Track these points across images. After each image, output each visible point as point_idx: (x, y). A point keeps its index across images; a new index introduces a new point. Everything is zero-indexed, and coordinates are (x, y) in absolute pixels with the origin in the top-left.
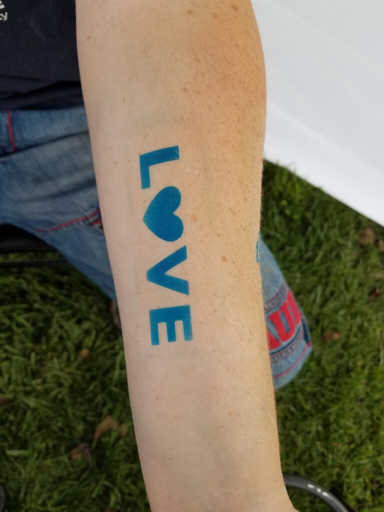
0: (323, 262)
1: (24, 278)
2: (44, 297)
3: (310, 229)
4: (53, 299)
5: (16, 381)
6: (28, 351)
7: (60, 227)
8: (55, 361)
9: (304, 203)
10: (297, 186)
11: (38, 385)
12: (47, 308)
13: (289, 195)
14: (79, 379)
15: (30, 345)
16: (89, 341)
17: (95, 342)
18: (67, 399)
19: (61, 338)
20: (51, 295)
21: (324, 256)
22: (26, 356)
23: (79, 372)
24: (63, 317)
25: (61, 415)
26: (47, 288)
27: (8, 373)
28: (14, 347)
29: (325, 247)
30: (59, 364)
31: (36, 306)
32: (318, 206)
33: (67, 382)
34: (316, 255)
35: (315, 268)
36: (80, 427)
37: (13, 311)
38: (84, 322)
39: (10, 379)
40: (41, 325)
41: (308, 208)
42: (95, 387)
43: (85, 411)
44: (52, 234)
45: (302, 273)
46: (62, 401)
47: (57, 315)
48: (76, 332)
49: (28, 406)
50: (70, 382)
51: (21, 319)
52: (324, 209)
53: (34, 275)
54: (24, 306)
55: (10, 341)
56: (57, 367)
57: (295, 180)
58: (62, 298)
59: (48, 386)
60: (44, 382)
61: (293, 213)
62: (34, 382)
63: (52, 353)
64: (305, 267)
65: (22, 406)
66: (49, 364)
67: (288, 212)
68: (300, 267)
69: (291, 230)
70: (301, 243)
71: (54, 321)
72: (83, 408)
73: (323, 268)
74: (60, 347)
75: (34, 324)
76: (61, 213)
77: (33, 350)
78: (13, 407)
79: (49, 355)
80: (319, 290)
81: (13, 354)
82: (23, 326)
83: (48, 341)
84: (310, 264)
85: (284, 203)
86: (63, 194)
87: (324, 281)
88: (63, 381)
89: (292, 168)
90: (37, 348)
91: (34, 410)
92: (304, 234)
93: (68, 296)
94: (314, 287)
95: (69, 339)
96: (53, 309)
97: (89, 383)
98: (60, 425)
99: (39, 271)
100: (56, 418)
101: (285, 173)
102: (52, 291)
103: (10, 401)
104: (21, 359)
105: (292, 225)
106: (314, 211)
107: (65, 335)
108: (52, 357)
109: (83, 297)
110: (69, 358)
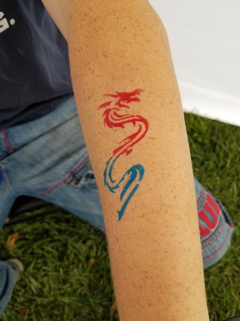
0: (232, 166)
1: (45, 222)
2: (60, 231)
3: (217, 147)
4: (65, 231)
5: (54, 288)
6: (57, 268)
7: (51, 189)
8: (75, 270)
9: (209, 131)
10: (202, 123)
11: (68, 288)
12: (62, 238)
13: (198, 129)
14: (92, 278)
15: (58, 263)
16: (93, 253)
17: (97, 253)
18: (88, 293)
19: (75, 255)
20: (63, 229)
21: (232, 162)
22: (57, 271)
23: (92, 274)
24: (73, 241)
25: (86, 305)
26: (60, 225)
27: (48, 284)
28: (49, 267)
29: (231, 156)
30: (78, 271)
31: (56, 238)
32: (218, 131)
33: (86, 282)
34: (226, 163)
35: (228, 171)
36: (100, 310)
37: (43, 244)
38: (87, 241)
39: (50, 288)
40: (61, 249)
41: (212, 134)
42: (104, 282)
43: (101, 299)
44: (48, 195)
45: (220, 177)
46: (85, 295)
47: (70, 241)
48: (84, 248)
49: (65, 303)
50: (87, 281)
51: (49, 248)
52: (223, 132)
53: (51, 218)
54: (49, 239)
55: (45, 263)
56: (77, 273)
57: (199, 118)
58: (71, 229)
59: (74, 287)
60: (71, 285)
61: (203, 140)
62: (65, 287)
63: (72, 265)
64: (221, 172)
65: (61, 303)
66: (72, 273)
67: (200, 140)
68: (218, 173)
69: (205, 150)
70: (214, 157)
71: (69, 245)
72: (99, 297)
73: (233, 170)
74: (76, 261)
75: (57, 250)
76: (50, 181)
77: (60, 266)
78: (56, 305)
79: (71, 267)
80: (234, 185)
81: (49, 271)
82: (51, 252)
83: (68, 258)
84: (224, 170)
85: (196, 135)
86: (48, 169)
87: (236, 178)
88: (83, 282)
89: (195, 112)
90: (62, 264)
91: (69, 305)
92: (214, 151)
93: (74, 227)
94: (231, 183)
95: (80, 254)
96: (66, 237)
97: (100, 280)
98: (87, 311)
99: (54, 215)
100: (83, 307)
101: (191, 116)
102: (63, 226)
103: (53, 302)
104: (54, 273)
105: (205, 147)
106: (217, 135)
107: (77, 252)
108: (73, 268)
109: (83, 225)
110: (83, 267)
